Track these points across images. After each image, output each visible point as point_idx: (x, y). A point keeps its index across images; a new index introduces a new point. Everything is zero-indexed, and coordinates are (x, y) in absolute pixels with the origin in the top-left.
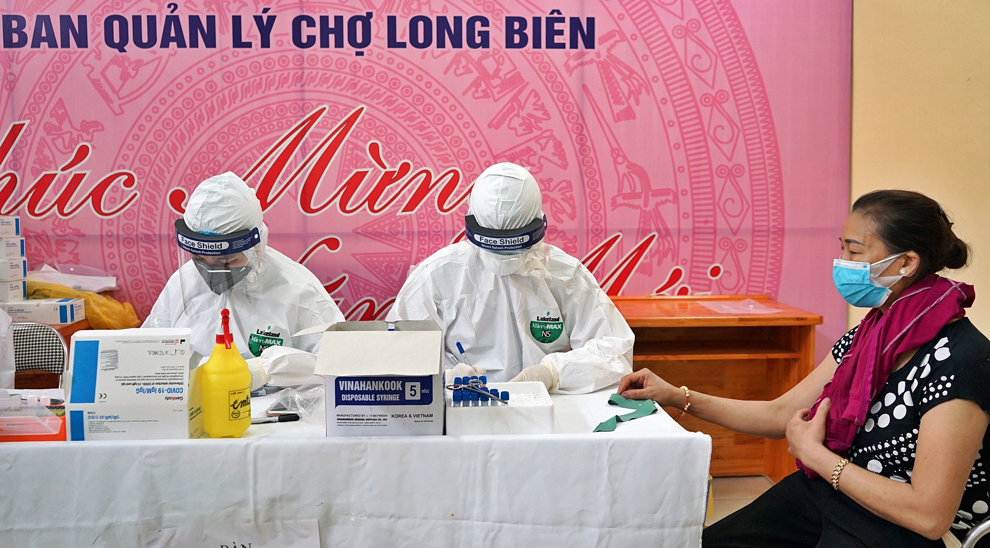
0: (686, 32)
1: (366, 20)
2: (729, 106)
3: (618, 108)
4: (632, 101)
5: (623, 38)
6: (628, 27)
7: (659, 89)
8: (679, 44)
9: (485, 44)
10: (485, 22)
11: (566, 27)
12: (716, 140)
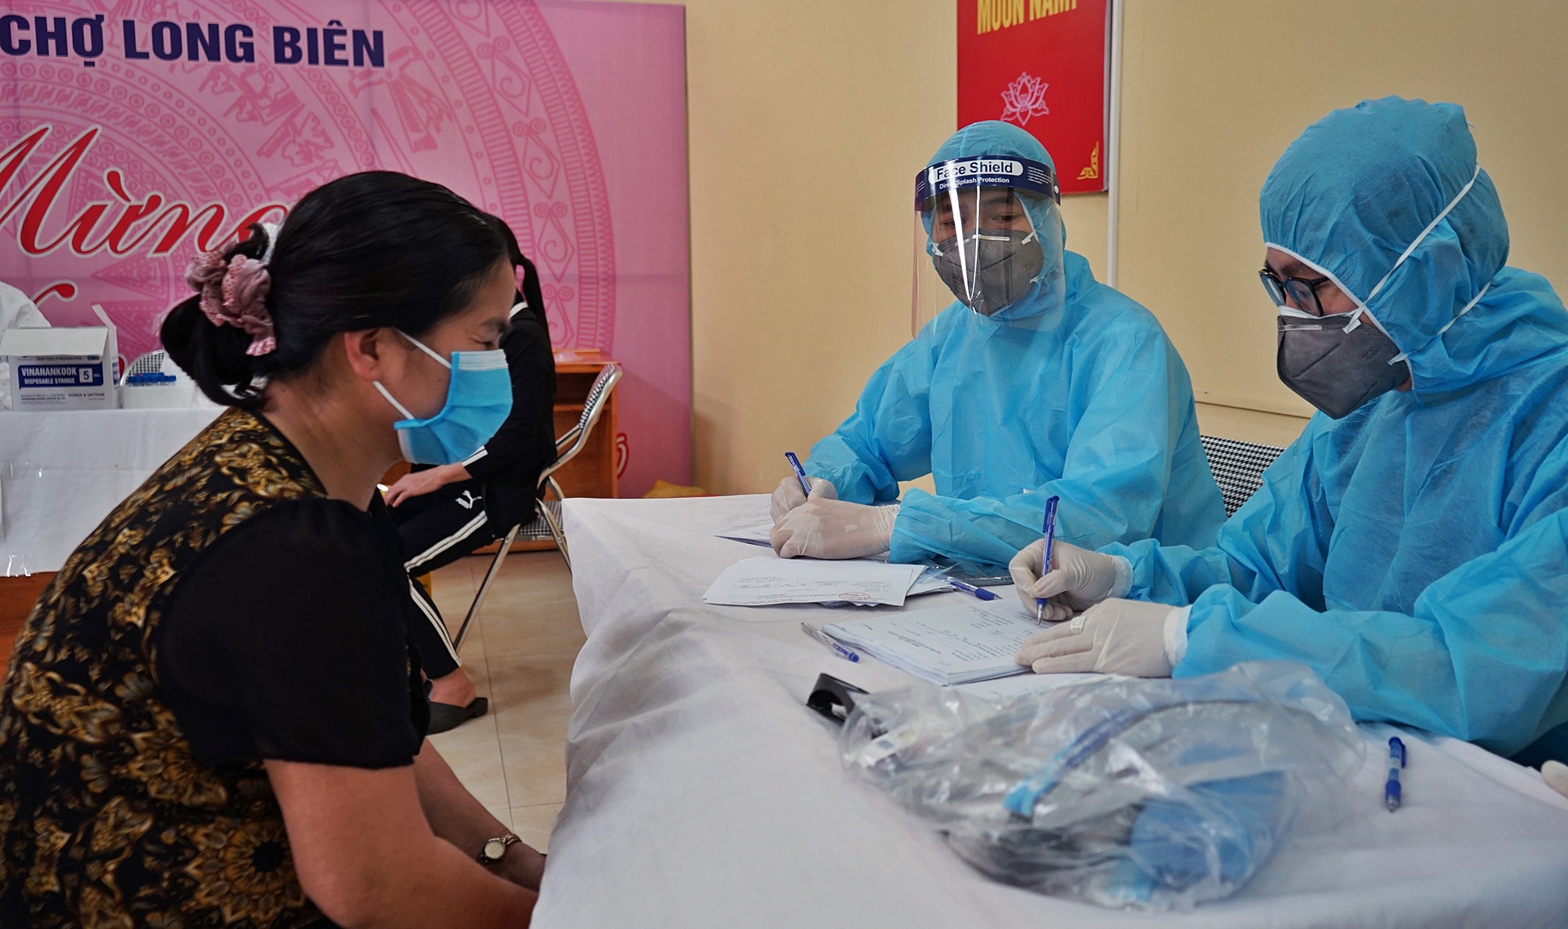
0: (493, 51)
1: (96, 24)
2: (547, 137)
3: (415, 136)
4: (432, 128)
5: (418, 55)
6: (423, 42)
7: (463, 115)
8: (485, 65)
9: (249, 56)
10: (248, 32)
11: (348, 40)
12: (533, 176)
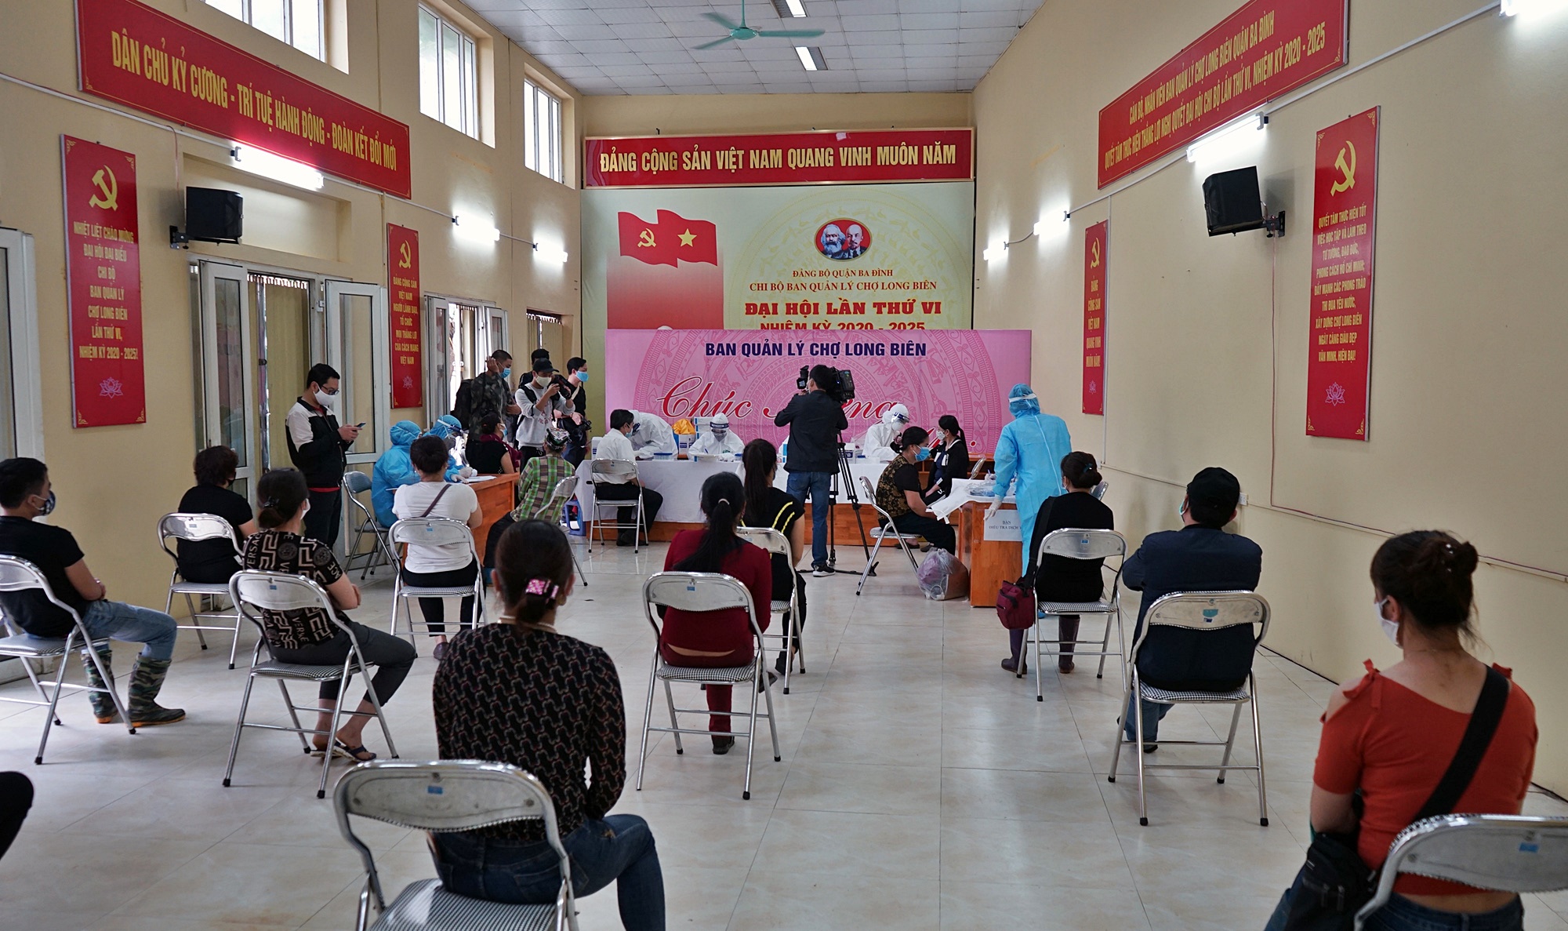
0: (962, 349)
1: (838, 345)
2: (979, 378)
3: (934, 379)
4: (940, 376)
5: (937, 352)
6: (939, 347)
7: (951, 371)
8: (959, 354)
9: (883, 354)
10: (883, 346)
11: (914, 347)
12: (974, 392)
